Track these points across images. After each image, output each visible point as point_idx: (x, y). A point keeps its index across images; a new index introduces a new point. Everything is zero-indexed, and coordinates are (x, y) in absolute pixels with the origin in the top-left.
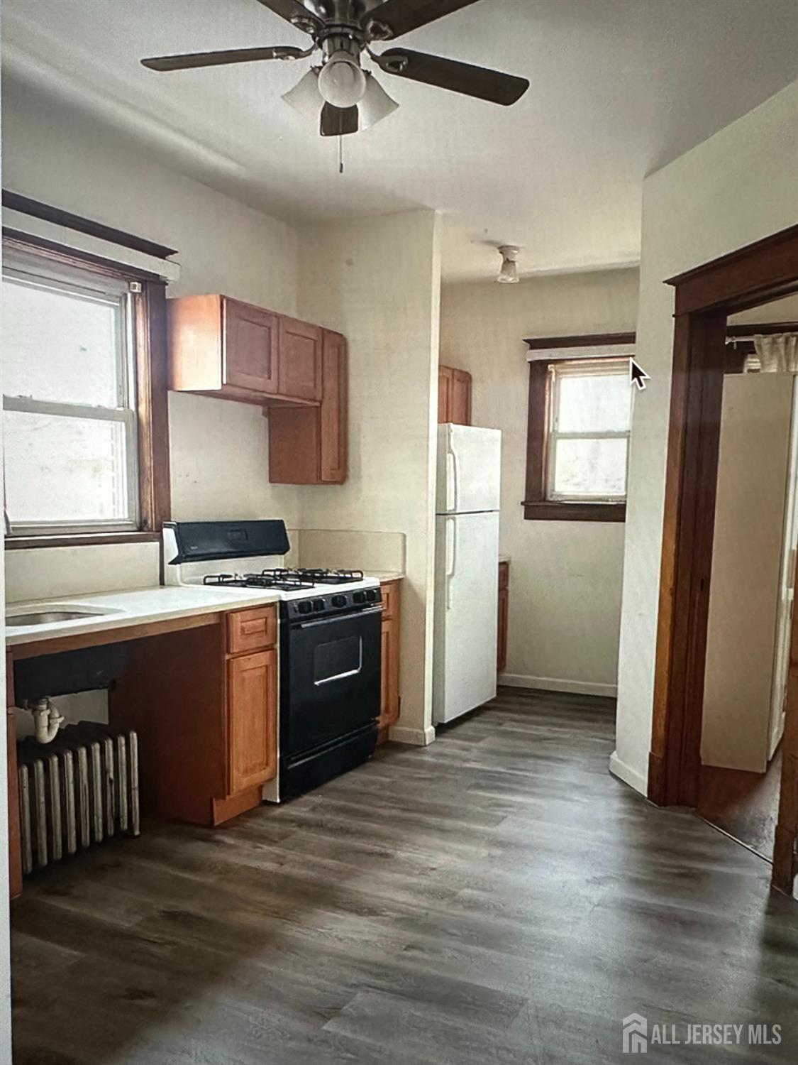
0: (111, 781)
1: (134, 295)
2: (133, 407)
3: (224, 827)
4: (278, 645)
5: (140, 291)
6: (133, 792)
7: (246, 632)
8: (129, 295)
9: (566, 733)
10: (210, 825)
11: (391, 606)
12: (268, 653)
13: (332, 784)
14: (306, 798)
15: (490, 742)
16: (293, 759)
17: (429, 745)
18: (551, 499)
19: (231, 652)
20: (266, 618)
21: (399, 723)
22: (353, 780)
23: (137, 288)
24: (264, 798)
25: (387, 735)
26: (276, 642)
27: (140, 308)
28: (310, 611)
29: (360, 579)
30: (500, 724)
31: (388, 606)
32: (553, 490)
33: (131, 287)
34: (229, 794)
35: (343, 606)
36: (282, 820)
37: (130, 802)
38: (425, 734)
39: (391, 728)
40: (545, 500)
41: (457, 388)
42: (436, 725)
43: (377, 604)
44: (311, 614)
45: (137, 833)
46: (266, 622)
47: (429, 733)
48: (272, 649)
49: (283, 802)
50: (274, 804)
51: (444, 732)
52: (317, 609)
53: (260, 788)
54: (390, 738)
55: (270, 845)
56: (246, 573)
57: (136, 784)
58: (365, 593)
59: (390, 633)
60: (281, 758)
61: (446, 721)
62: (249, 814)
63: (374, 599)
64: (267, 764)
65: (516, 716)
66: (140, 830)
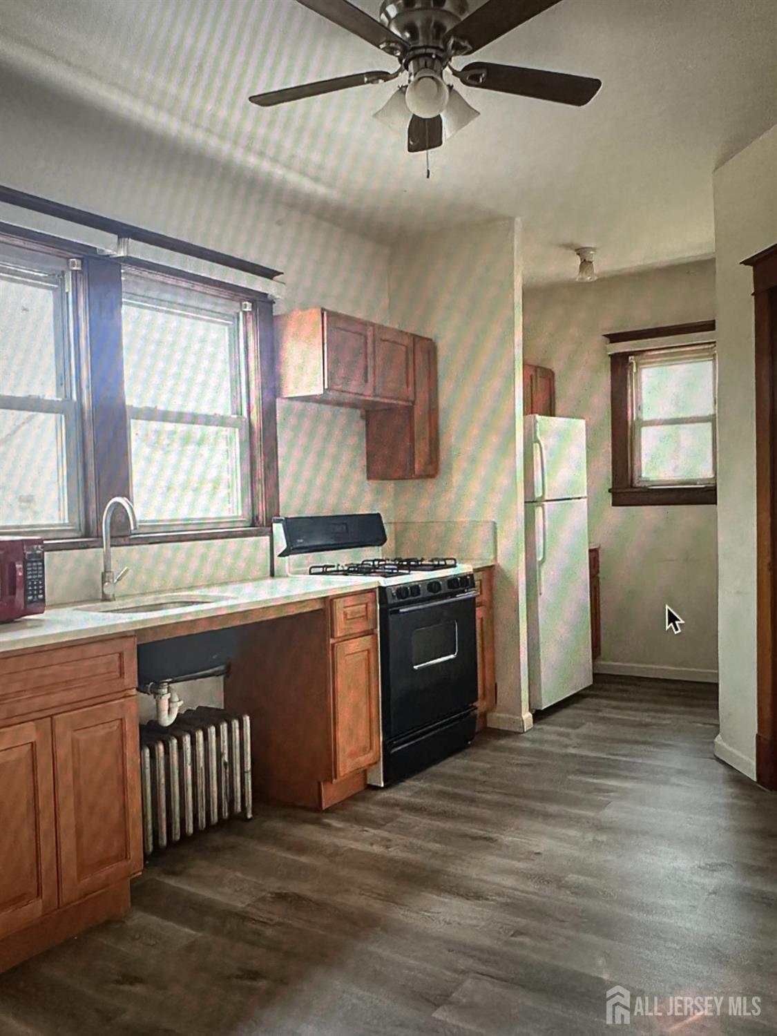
0: (225, 764)
1: (245, 313)
2: (245, 414)
3: (331, 811)
4: (379, 629)
5: (250, 310)
6: (246, 774)
7: (349, 617)
8: (241, 314)
9: (666, 719)
10: (318, 808)
11: (484, 591)
12: (369, 637)
13: (434, 769)
14: (408, 783)
15: (589, 728)
16: (395, 743)
17: (527, 731)
18: (638, 485)
19: (335, 636)
20: (367, 604)
21: (498, 709)
22: (453, 765)
23: (248, 307)
24: (368, 783)
25: (485, 721)
26: (376, 627)
27: (250, 325)
28: (407, 596)
29: (454, 566)
30: (598, 711)
31: (481, 592)
32: (640, 476)
33: (243, 306)
34: (336, 777)
35: (437, 592)
36: (385, 804)
37: (244, 785)
38: (523, 721)
39: (489, 715)
40: (632, 487)
41: (540, 383)
42: (534, 712)
43: (469, 590)
44: (408, 599)
45: (249, 816)
46: (366, 608)
47: (527, 719)
48: (372, 634)
49: (386, 787)
50: (377, 788)
51: (542, 719)
52: (413, 595)
53: (365, 772)
54: (488, 725)
55: (376, 829)
56: (348, 563)
57: (248, 767)
58: (459, 579)
59: (484, 619)
60: (383, 741)
61: (543, 708)
62: (354, 798)
63: (467, 585)
64: (371, 748)
65: (614, 703)
66: (253, 813)
